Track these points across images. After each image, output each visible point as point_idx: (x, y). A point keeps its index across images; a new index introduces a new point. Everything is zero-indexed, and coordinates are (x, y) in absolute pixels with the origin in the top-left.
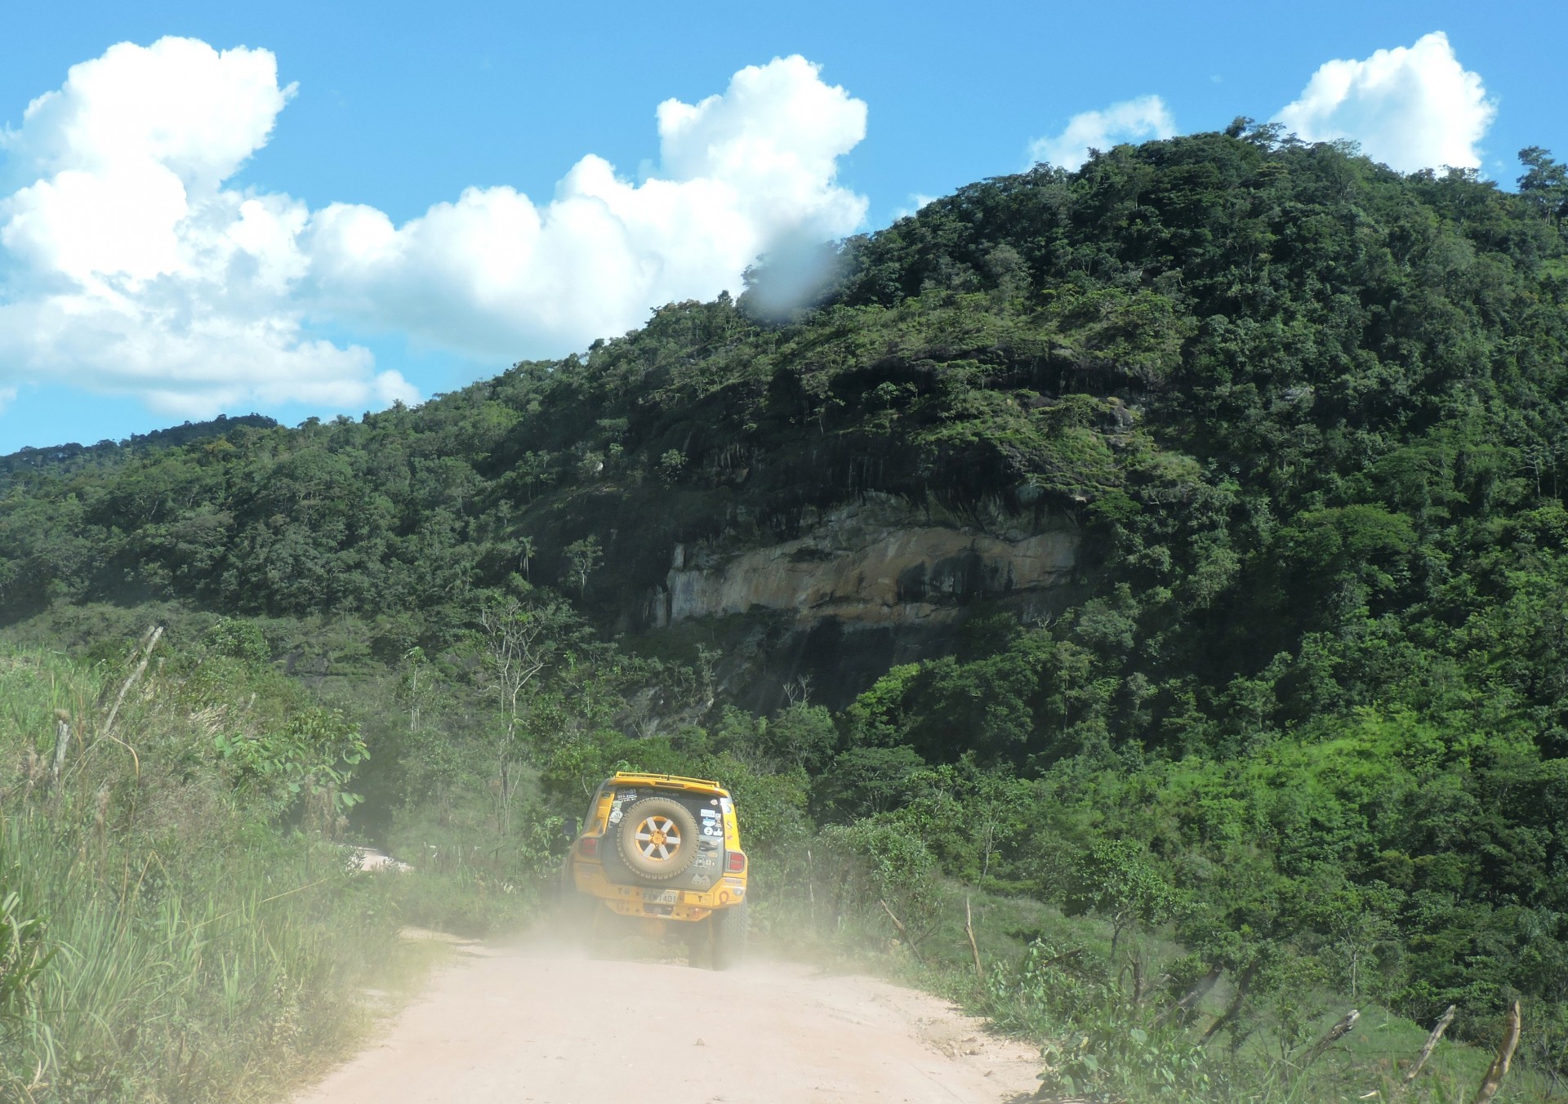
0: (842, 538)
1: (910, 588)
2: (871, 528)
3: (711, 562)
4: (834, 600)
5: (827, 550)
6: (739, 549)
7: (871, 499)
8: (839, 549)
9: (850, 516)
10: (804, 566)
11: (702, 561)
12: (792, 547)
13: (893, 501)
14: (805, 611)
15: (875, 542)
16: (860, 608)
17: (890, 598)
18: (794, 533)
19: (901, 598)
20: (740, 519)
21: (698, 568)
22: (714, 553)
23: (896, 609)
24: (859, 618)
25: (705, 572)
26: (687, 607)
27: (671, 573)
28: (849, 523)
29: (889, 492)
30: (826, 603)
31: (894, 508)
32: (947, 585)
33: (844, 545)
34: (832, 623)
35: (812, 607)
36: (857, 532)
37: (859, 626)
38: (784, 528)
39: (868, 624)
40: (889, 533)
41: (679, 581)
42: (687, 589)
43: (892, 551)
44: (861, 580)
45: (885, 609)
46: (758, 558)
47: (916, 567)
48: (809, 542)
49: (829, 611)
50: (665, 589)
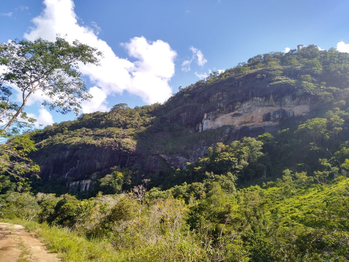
0: (246, 110)
1: (267, 117)
2: (254, 107)
3: (213, 118)
4: (245, 123)
5: (241, 113)
6: (219, 115)
7: (255, 100)
8: (244, 113)
9: (248, 105)
10: (235, 118)
11: (211, 117)
12: (232, 113)
13: (260, 100)
14: (237, 126)
15: (254, 110)
16: (252, 124)
17: (261, 121)
18: (233, 110)
19: (264, 120)
20: (221, 106)
21: (209, 119)
22: (213, 116)
23: (262, 123)
24: (253, 125)
25: (211, 120)
26: (207, 127)
27: (203, 120)
28: (248, 106)
29: (260, 97)
30: (242, 124)
31: (260, 102)
32: (277, 116)
33: (246, 112)
34: (245, 127)
35: (239, 125)
36: (250, 108)
37: (254, 127)
38: (231, 108)
39: (256, 126)
40: (258, 108)
41: (205, 122)
42: (207, 123)
43: (259, 111)
44: (252, 117)
45: (260, 123)
46: (224, 116)
47: (268, 113)
48: (237, 112)
49: (244, 125)
50: (202, 123)
